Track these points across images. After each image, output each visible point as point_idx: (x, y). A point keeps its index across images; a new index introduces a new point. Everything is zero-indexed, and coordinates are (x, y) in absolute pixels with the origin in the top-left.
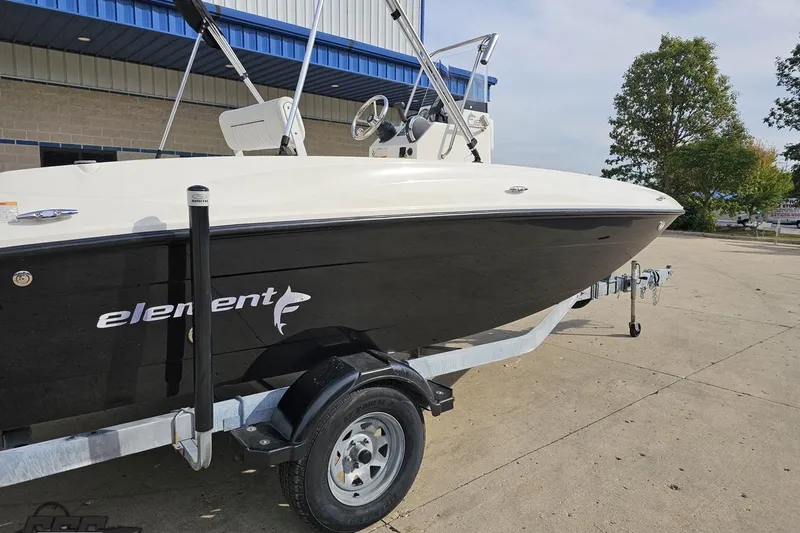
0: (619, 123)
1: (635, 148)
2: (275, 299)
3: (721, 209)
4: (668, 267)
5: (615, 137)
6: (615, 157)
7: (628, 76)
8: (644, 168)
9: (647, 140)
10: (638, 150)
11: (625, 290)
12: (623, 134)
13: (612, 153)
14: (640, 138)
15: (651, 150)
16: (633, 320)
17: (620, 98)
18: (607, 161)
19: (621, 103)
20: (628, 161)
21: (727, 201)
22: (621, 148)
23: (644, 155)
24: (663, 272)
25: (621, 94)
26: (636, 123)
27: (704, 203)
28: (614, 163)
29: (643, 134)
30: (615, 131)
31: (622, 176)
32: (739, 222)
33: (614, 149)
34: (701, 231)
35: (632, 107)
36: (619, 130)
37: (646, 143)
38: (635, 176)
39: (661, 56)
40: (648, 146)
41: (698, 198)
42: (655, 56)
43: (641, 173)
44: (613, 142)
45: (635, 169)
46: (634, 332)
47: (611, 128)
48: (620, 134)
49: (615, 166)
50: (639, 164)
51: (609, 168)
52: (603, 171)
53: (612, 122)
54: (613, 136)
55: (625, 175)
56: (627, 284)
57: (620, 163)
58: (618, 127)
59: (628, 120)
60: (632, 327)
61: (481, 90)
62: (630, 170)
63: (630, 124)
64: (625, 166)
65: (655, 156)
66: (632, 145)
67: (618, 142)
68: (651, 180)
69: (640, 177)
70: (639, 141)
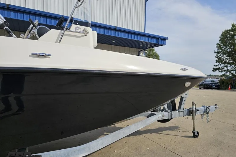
0: (218, 53)
1: (225, 61)
4: (216, 105)
5: (217, 57)
6: (217, 64)
7: (221, 37)
8: (229, 68)
9: (229, 58)
10: (226, 62)
12: (220, 56)
13: (216, 63)
14: (227, 57)
15: (231, 62)
16: (194, 130)
17: (218, 44)
18: (215, 65)
19: (219, 46)
20: (222, 65)
22: (220, 61)
23: (229, 63)
24: (212, 107)
25: (219, 43)
26: (225, 52)
28: (217, 66)
29: (226, 56)
31: (220, 70)
33: (217, 62)
35: (223, 48)
36: (219, 55)
37: (229, 59)
38: (225, 70)
39: (232, 30)
40: (229, 60)
42: (230, 30)
43: (228, 69)
44: (216, 59)
45: (225, 68)
46: (195, 136)
47: (216, 54)
49: (217, 67)
50: (227, 67)
51: (215, 68)
52: (213, 68)
53: (216, 52)
54: (216, 57)
56: (190, 112)
57: (220, 66)
58: (218, 54)
59: (222, 51)
60: (194, 133)
61: (162, 41)
62: (223, 68)
63: (222, 53)
64: (221, 67)
65: (233, 63)
66: (224, 60)
67: (218, 59)
68: (232, 72)
69: (227, 71)
70: (226, 59)
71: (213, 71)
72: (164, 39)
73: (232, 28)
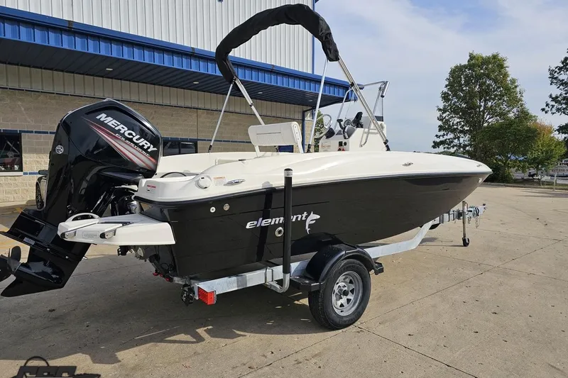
0: (444, 111)
1: (455, 127)
2: (307, 217)
3: (516, 168)
4: (484, 205)
5: (441, 120)
6: (442, 133)
7: (449, 79)
8: (461, 140)
9: (463, 121)
10: (457, 129)
11: (459, 218)
12: (447, 118)
13: (440, 130)
14: (458, 120)
15: (466, 128)
16: (465, 236)
17: (445, 93)
18: (437, 136)
19: (445, 97)
20: (451, 136)
21: (520, 161)
22: (445, 127)
23: (461, 132)
24: (481, 208)
25: (446, 90)
26: (455, 111)
27: (505, 164)
28: (441, 137)
29: (458, 118)
30: (441, 116)
31: (446, 146)
32: (529, 176)
33: (441, 128)
34: (503, 182)
36: (444, 115)
37: (463, 123)
38: (456, 146)
39: (470, 66)
40: (463, 126)
41: (500, 160)
42: (465, 66)
43: (460, 144)
44: (440, 123)
45: (456, 141)
46: (465, 244)
47: (439, 113)
48: (445, 118)
49: (442, 139)
50: (459, 138)
51: (438, 140)
52: (434, 142)
53: (440, 110)
54: (440, 119)
55: (449, 145)
56: (460, 215)
57: (445, 137)
58: (443, 113)
60: (464, 240)
62: (452, 142)
63: (452, 111)
64: (449, 139)
65: (469, 132)
66: (453, 125)
67: (444, 123)
68: (467, 148)
69: (460, 146)
70: (458, 123)
71: (434, 147)
73: (469, 61)
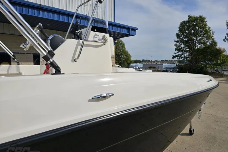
1: (182, 49)
3: (210, 68)
5: (176, 46)
6: (176, 52)
7: (179, 28)
8: (185, 55)
9: (186, 46)
12: (179, 45)
15: (188, 50)
18: (174, 53)
19: (178, 36)
20: (180, 53)
22: (178, 49)
23: (185, 51)
25: (178, 33)
26: (183, 41)
28: (176, 54)
29: (184, 45)
30: (176, 44)
31: (178, 57)
33: (176, 50)
35: (181, 37)
38: (183, 57)
39: (189, 21)
40: (186, 48)
41: (203, 64)
42: (187, 21)
43: (185, 57)
44: (176, 47)
45: (183, 55)
48: (178, 45)
52: (173, 56)
53: (175, 41)
55: (180, 57)
57: (178, 54)
58: (177, 43)
61: (133, 32)
63: (181, 42)
64: (180, 55)
68: (188, 59)
69: (185, 58)
70: (184, 47)
71: (173, 58)
72: (134, 30)
73: (188, 19)
